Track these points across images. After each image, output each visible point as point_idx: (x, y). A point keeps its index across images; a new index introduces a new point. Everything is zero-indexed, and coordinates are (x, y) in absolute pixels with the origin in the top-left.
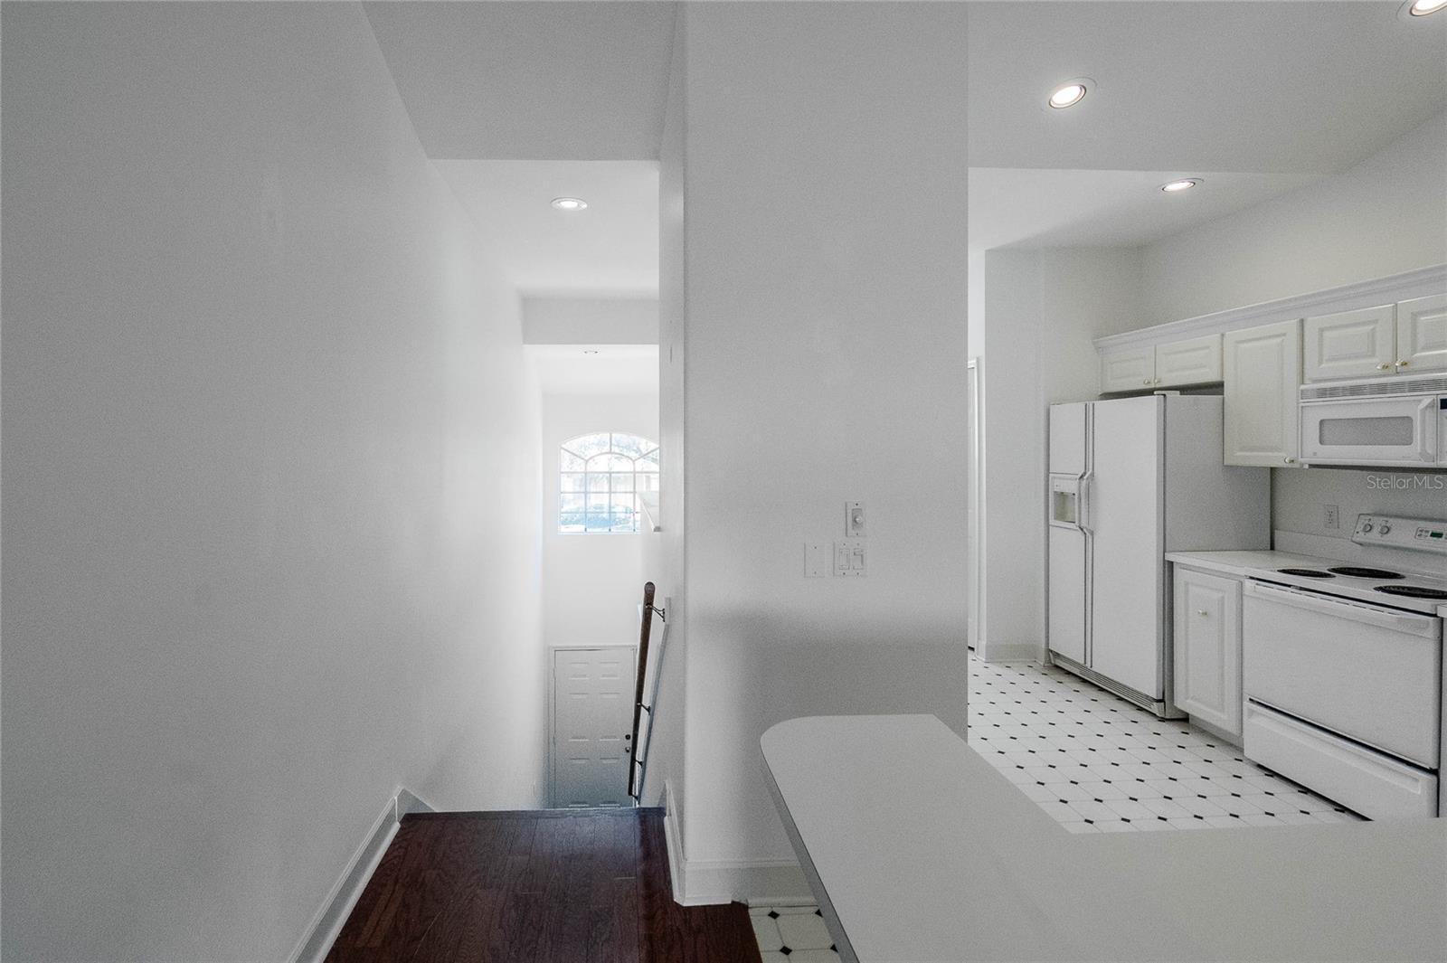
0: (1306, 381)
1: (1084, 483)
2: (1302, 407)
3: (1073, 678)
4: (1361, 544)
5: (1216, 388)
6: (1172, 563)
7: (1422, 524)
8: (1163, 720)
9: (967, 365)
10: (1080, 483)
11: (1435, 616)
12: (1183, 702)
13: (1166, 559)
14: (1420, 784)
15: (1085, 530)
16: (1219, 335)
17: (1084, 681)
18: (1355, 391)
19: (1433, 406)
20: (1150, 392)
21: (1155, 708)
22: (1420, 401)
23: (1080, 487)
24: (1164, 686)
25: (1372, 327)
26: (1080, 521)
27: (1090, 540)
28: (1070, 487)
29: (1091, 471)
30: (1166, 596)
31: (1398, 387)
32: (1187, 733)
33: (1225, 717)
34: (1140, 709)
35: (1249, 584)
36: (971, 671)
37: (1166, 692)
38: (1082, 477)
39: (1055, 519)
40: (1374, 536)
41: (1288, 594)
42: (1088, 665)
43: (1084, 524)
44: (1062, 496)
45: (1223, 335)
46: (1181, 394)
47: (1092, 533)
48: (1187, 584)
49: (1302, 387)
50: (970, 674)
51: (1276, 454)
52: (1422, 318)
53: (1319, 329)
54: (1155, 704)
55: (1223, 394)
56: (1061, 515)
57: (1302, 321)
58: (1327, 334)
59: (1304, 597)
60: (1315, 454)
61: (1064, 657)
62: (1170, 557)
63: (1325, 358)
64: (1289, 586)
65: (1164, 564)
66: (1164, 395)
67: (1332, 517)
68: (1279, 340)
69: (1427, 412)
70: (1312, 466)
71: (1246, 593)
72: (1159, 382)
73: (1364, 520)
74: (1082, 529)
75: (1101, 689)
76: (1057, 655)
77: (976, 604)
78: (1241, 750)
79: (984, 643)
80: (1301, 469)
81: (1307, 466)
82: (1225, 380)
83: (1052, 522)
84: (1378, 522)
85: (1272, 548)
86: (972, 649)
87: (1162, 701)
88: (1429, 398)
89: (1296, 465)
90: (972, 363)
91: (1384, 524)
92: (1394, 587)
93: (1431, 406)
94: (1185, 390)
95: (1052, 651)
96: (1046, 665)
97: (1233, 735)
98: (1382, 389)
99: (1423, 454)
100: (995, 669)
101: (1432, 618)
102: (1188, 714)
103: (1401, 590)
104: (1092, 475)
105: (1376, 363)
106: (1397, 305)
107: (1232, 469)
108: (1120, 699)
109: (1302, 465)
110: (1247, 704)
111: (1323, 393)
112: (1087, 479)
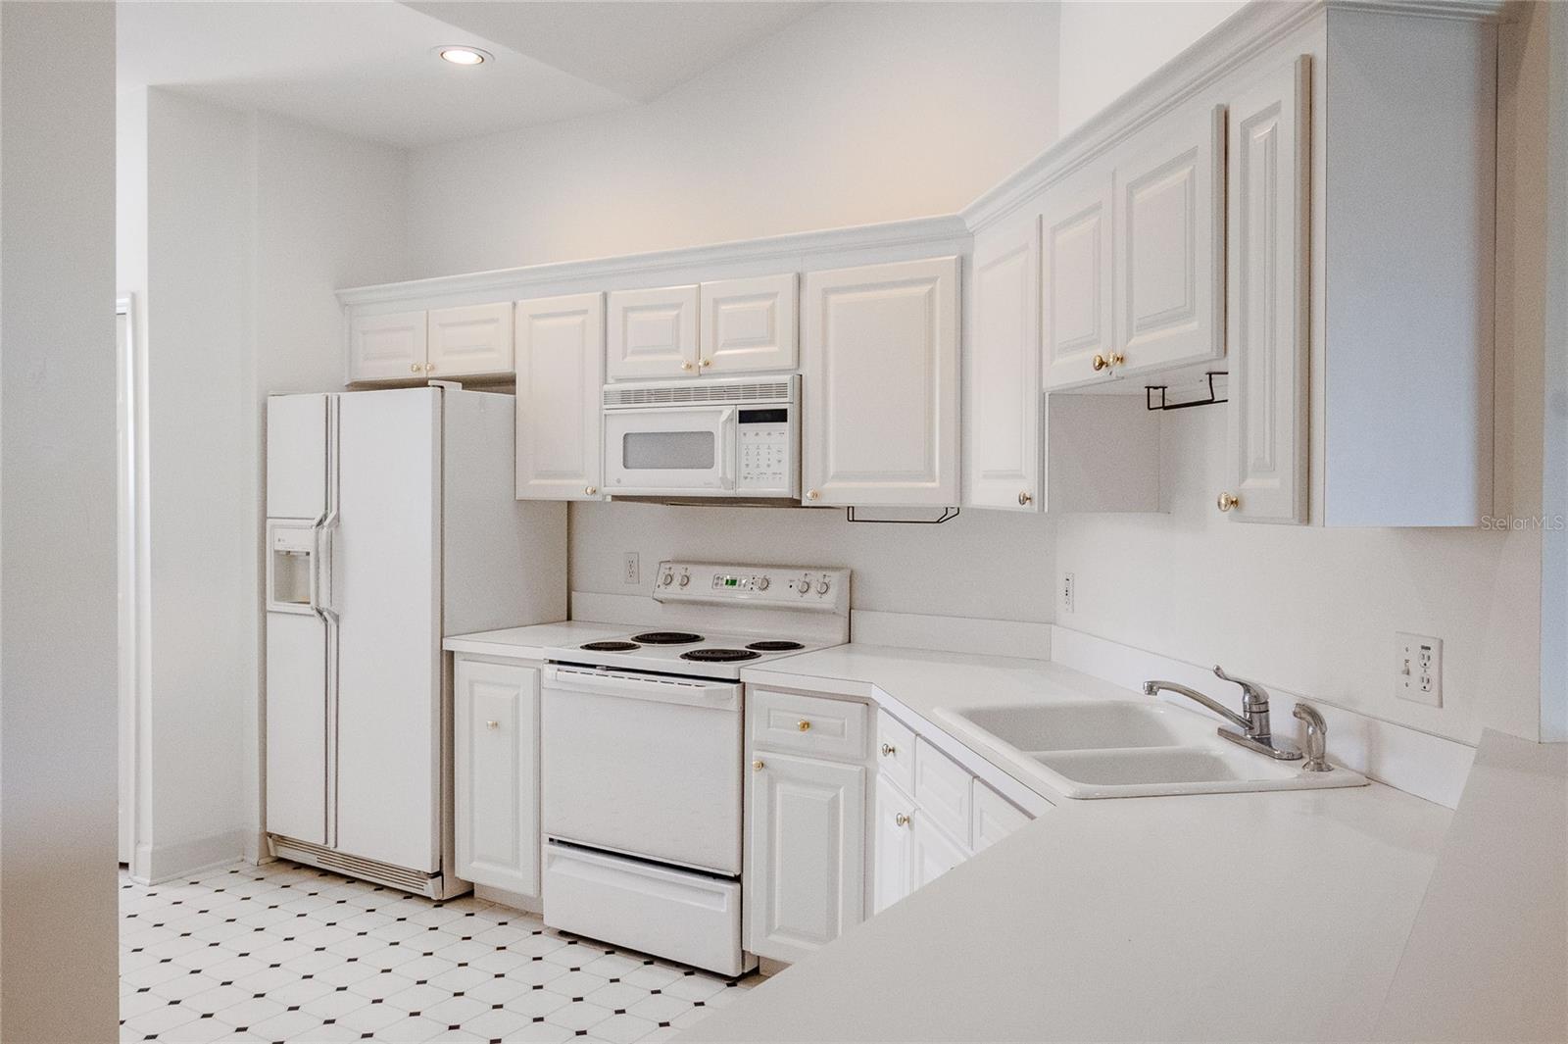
0: (610, 380)
1: (324, 532)
2: (605, 415)
3: (307, 874)
4: (661, 602)
5: (504, 383)
6: (453, 652)
7: (718, 570)
8: (440, 904)
9: (114, 307)
10: (317, 533)
11: (737, 681)
12: (467, 869)
13: (444, 648)
14: (725, 898)
15: (325, 614)
16: (510, 304)
17: (324, 873)
18: (661, 395)
19: (732, 420)
20: (423, 383)
21: (430, 888)
22: (721, 412)
23: (317, 540)
24: (441, 852)
25: (676, 312)
26: (317, 601)
27: (334, 628)
28: (300, 540)
29: (334, 512)
30: (445, 709)
31: (700, 393)
32: (472, 915)
33: (519, 874)
34: (409, 896)
35: (550, 671)
36: (124, 908)
37: (444, 858)
38: (320, 523)
39: (276, 599)
40: (674, 591)
41: (594, 678)
42: (331, 844)
43: (324, 604)
44: (288, 558)
45: (514, 304)
46: (463, 388)
47: (337, 618)
48: (471, 684)
49: (606, 387)
50: (122, 916)
51: (574, 482)
52: (723, 307)
53: (624, 308)
54: (430, 881)
55: (515, 394)
56: (287, 592)
57: (605, 296)
58: (633, 316)
59: (611, 680)
60: (619, 481)
61: (292, 840)
62: (449, 645)
63: (629, 351)
64: (594, 666)
65: (442, 655)
66: (442, 387)
67: (632, 568)
68: (578, 319)
69: (728, 425)
70: (616, 498)
71: (545, 683)
72: (433, 368)
73: (664, 570)
74: (321, 614)
75: (352, 880)
76: (281, 840)
77: (132, 780)
78: (542, 918)
79: (147, 849)
80: (603, 503)
81: (609, 499)
82: (517, 371)
83: (271, 605)
84: (678, 571)
85: (569, 618)
86: (124, 866)
87: (435, 875)
88: (729, 410)
89: (598, 498)
90: (122, 303)
91: (683, 573)
92: (699, 651)
93: (730, 419)
94: (470, 383)
95: (270, 835)
96: (261, 862)
97: (531, 898)
98: (682, 395)
99: (723, 480)
100: (169, 893)
101: (735, 686)
102: (472, 884)
103: (705, 655)
104: (338, 518)
105: (677, 361)
106: (700, 286)
107: (525, 505)
108: (380, 888)
109: (605, 496)
110: (547, 847)
111: (626, 397)
112: (330, 525)
